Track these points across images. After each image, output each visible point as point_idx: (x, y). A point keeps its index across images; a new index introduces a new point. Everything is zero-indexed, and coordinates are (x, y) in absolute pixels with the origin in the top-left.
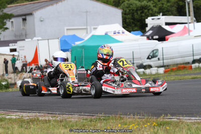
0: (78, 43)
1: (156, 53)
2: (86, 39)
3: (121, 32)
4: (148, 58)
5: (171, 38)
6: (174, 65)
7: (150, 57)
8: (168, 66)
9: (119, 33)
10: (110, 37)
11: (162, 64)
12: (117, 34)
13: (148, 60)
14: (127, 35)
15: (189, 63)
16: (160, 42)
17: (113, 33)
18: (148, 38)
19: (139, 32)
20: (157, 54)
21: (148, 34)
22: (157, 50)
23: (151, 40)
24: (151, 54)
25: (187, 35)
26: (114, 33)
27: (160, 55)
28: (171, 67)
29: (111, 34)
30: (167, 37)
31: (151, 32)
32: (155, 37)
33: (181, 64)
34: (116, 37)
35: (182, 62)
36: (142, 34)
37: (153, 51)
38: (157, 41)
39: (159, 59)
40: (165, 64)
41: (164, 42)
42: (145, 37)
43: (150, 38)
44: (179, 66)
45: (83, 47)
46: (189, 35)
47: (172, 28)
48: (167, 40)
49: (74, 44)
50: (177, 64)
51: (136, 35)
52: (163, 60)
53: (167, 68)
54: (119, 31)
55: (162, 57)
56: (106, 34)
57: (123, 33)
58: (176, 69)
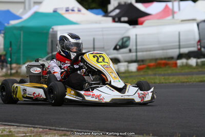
0: (13, 23)
1: (126, 41)
2: (25, 17)
3: (76, 10)
4: (115, 49)
5: (147, 22)
6: (151, 60)
7: (118, 47)
8: (143, 61)
9: (73, 10)
10: (61, 16)
11: (134, 58)
12: (70, 11)
13: (115, 51)
14: (84, 14)
15: (172, 58)
16: (131, 27)
17: (64, 10)
18: (114, 21)
19: (100, 11)
20: (127, 43)
21: (114, 14)
22: (129, 38)
23: (117, 22)
24: (120, 43)
25: (170, 17)
26: (67, 11)
27: (132, 45)
28: (147, 63)
29: (62, 12)
30: (141, 19)
31: (117, 11)
32: (124, 19)
33: (161, 59)
34: (69, 16)
35: (163, 57)
36: (103, 14)
37: (123, 39)
38: (127, 25)
39: (130, 51)
40: (139, 58)
41: (137, 26)
42: (110, 19)
43: (117, 19)
44: (159, 61)
45: (21, 29)
46: (173, 17)
47: (146, 7)
48: (142, 23)
49: (8, 23)
50: (156, 59)
51: (97, 14)
52: (136, 52)
53: (142, 63)
54: (73, 8)
55: (134, 48)
56: (55, 11)
57: (79, 11)
58: (154, 65)
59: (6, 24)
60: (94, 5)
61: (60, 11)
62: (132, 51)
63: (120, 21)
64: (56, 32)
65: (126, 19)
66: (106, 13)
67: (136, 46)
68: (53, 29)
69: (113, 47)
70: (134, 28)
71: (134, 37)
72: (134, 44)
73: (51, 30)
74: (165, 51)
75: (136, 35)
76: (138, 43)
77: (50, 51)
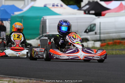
0: (17, 13)
1: (93, 27)
2: (25, 9)
3: (59, 5)
4: (86, 32)
5: (108, 14)
6: (110, 40)
7: (87, 31)
8: (104, 40)
9: (57, 6)
10: (49, 9)
11: (98, 38)
12: (55, 6)
13: (85, 34)
14: (65, 8)
16: (97, 17)
17: (52, 5)
18: (85, 13)
19: (75, 6)
20: (94, 28)
21: (85, 8)
22: (95, 25)
23: (87, 14)
24: (89, 28)
26: (53, 6)
27: (97, 29)
28: (107, 42)
29: (50, 7)
30: (104, 12)
31: (88, 7)
32: (91, 12)
33: (117, 39)
34: (55, 10)
35: (117, 38)
36: (78, 8)
37: (91, 25)
38: (94, 16)
39: (96, 33)
40: (102, 39)
41: (101, 17)
42: (82, 12)
43: (87, 12)
44: (115, 41)
47: (107, 4)
48: (104, 15)
49: (13, 14)
50: (113, 39)
51: (74, 8)
52: (100, 34)
53: (103, 42)
54: (58, 4)
55: (99, 31)
56: (45, 6)
57: (62, 6)
58: (112, 43)
59: (12, 15)
60: (72, 3)
61: (48, 6)
62: (97, 33)
63: (89, 13)
64: (46, 20)
65: (93, 12)
66: (80, 8)
67: (100, 30)
68: (43, 18)
69: (84, 31)
70: (98, 18)
71: (99, 24)
72: (99, 29)
73: (42, 19)
74: (118, 34)
75: (100, 23)
76: (101, 29)
77: (41, 33)
